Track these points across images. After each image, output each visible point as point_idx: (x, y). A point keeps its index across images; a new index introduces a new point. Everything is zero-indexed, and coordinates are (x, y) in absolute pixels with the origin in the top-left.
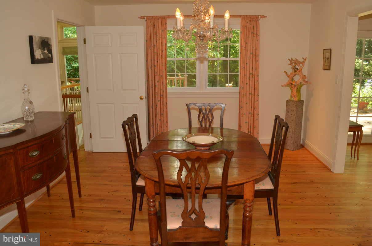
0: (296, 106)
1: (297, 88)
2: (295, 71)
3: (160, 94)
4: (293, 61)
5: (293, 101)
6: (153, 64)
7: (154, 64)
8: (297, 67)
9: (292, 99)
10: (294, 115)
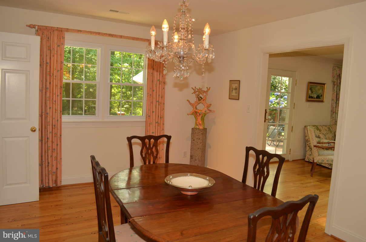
0: (202, 134)
1: (202, 117)
2: (199, 100)
3: (52, 124)
4: (196, 90)
5: (199, 129)
6: (44, 86)
7: (46, 86)
8: (201, 95)
9: (198, 127)
10: (201, 143)
